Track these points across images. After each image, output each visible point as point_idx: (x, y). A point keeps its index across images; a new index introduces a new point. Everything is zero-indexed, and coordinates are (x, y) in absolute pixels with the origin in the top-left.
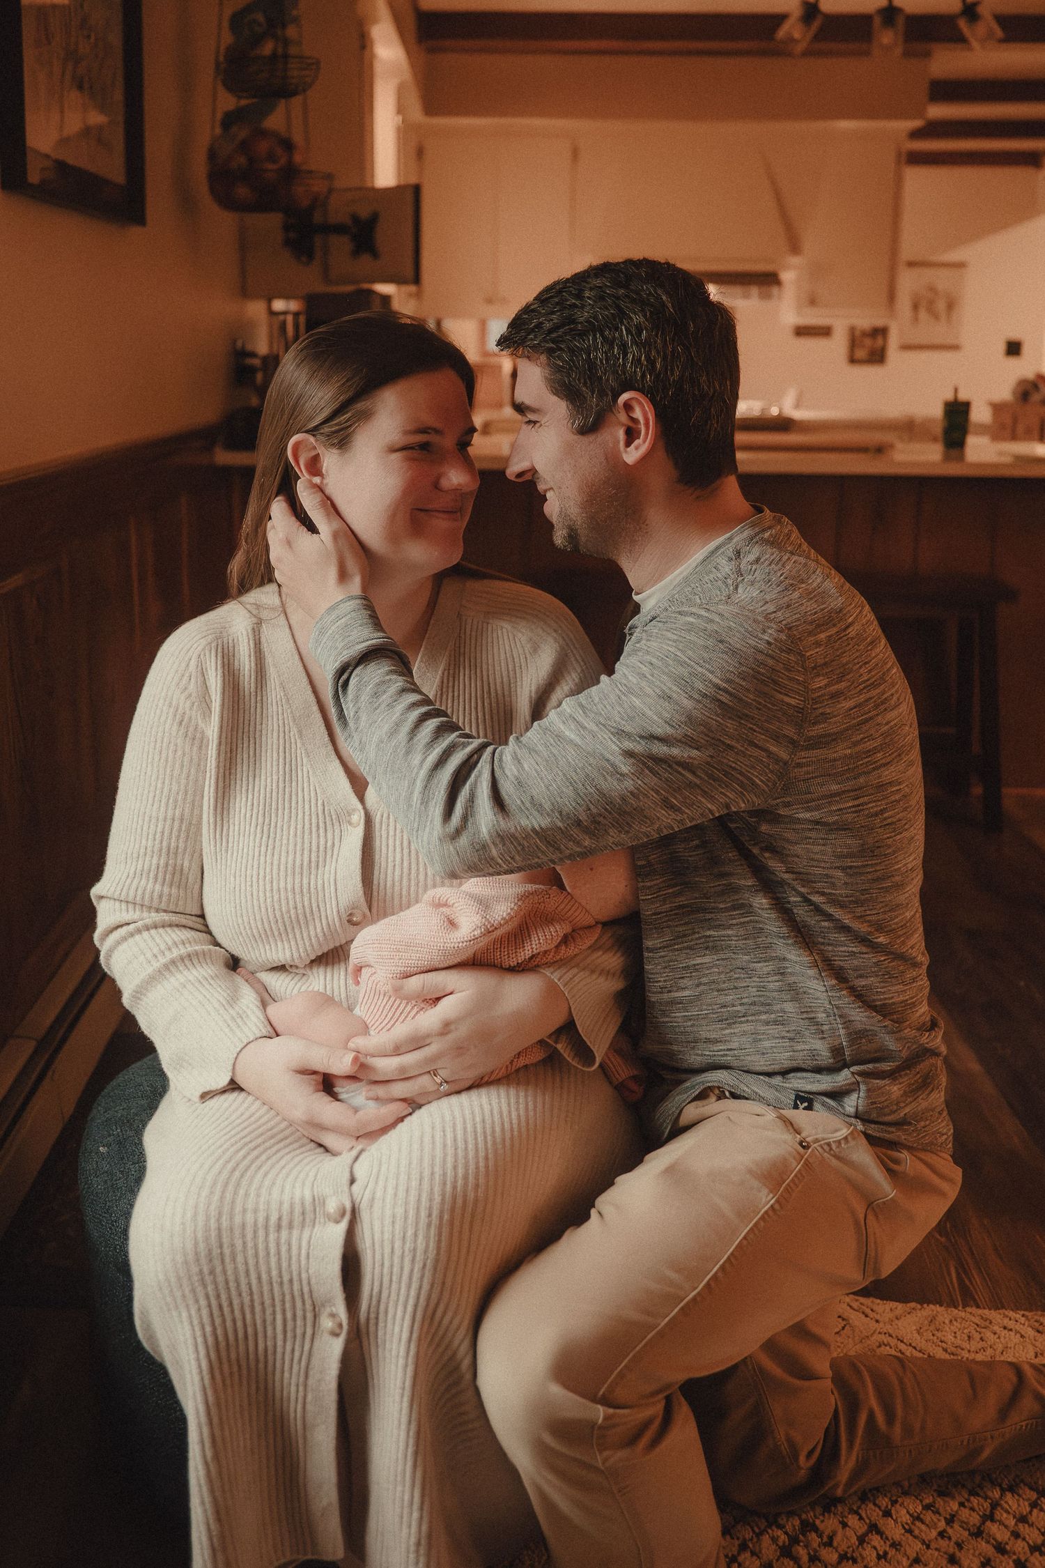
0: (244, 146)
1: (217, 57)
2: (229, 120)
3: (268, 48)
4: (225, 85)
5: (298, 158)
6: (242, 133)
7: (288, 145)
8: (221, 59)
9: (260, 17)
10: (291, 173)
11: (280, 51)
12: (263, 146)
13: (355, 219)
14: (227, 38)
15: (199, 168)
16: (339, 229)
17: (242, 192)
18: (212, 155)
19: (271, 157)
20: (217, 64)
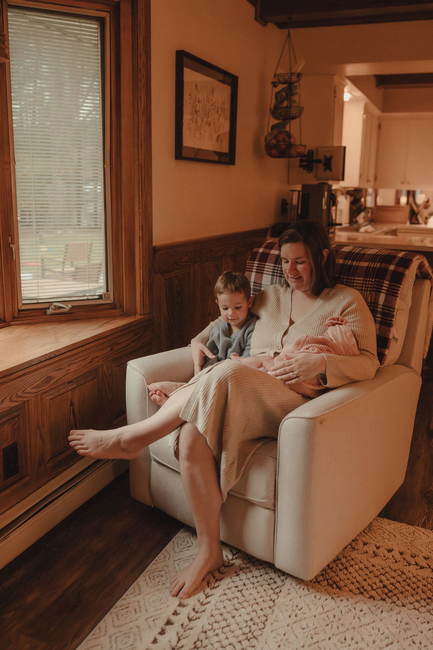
0: (275, 137)
1: (270, 106)
2: (274, 127)
3: (285, 104)
4: (272, 115)
5: (292, 140)
6: (275, 132)
7: (289, 135)
8: (272, 107)
9: (284, 94)
10: (290, 145)
11: (289, 105)
12: (281, 138)
13: (325, 157)
14: (274, 101)
15: (263, 144)
16: (319, 161)
17: (274, 152)
18: (266, 140)
19: (284, 140)
20: (270, 109)
